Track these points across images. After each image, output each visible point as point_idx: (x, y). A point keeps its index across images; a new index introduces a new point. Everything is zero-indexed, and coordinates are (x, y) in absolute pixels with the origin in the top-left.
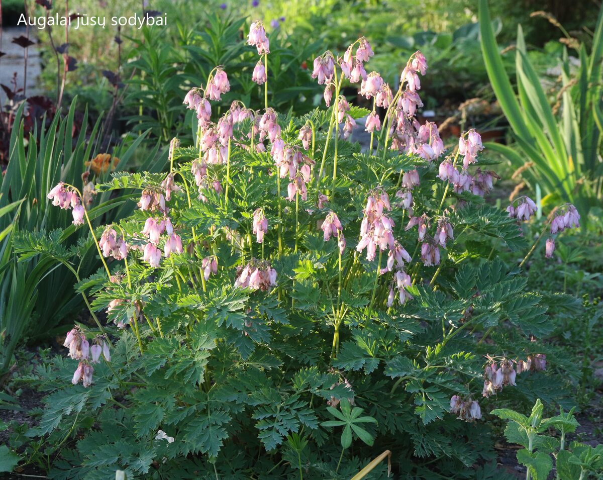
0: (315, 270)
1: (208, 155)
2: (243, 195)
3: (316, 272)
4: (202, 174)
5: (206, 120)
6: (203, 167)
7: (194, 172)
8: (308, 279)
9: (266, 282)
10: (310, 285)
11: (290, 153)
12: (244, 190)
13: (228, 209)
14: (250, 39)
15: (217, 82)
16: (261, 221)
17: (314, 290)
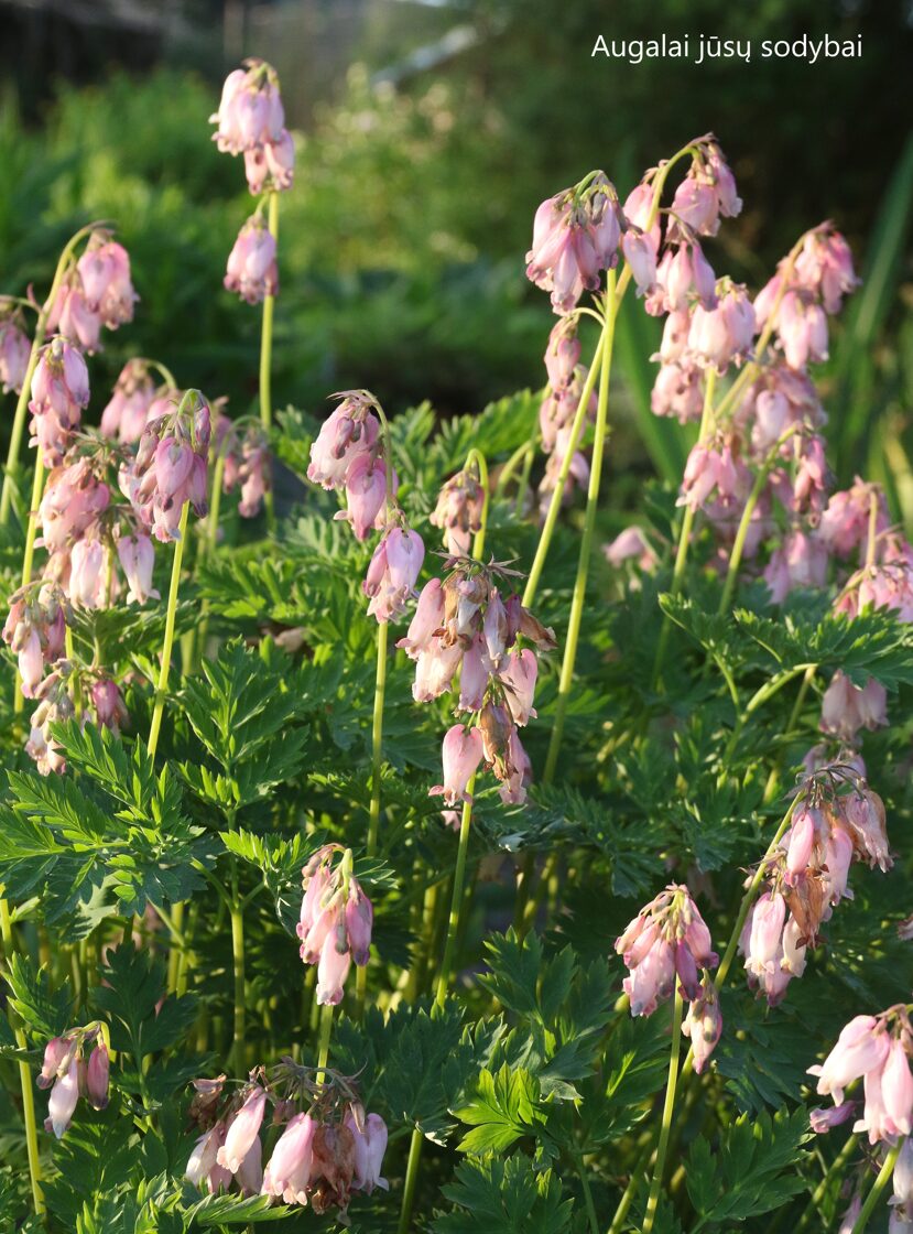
0: (543, 1108)
1: (67, 564)
2: (221, 750)
3: (543, 1119)
4: (52, 654)
5: (64, 421)
6: (55, 622)
7: (17, 639)
8: (510, 1150)
9: (340, 1174)
10: (523, 1182)
11: (472, 597)
12: (224, 728)
13: (166, 815)
14: (224, 129)
15: (91, 284)
16: (347, 908)
17: (540, 1205)
